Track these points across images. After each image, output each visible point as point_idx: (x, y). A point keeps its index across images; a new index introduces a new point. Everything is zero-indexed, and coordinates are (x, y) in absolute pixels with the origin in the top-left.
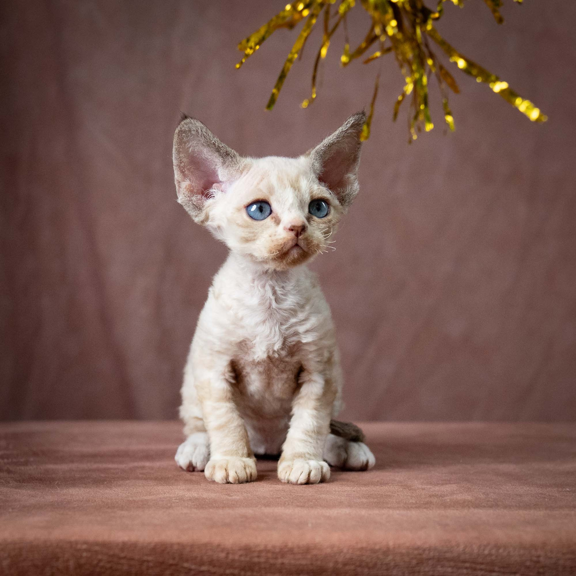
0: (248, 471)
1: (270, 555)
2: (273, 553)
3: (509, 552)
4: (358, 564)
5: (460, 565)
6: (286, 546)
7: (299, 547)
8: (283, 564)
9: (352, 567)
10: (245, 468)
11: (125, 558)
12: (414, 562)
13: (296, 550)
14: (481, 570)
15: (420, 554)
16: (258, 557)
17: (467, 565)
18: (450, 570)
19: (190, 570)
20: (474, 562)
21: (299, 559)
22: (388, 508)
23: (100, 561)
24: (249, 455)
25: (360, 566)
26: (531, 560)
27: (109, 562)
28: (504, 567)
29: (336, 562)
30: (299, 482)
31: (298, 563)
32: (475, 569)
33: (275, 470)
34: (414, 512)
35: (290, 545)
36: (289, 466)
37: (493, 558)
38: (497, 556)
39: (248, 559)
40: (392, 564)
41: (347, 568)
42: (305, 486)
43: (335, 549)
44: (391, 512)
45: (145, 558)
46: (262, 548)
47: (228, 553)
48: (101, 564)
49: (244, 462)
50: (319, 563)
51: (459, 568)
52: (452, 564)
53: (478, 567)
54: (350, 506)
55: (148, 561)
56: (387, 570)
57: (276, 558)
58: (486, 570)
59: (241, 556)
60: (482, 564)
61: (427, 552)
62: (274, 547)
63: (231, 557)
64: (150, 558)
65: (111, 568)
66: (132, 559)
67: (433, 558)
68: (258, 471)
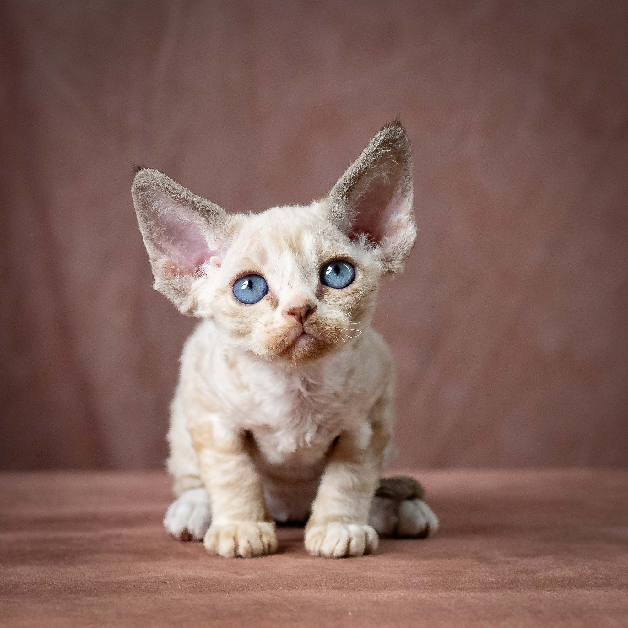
0: (265, 540)
10: (261, 536)
22: (459, 589)
24: (267, 518)
30: (335, 555)
33: (301, 540)
34: (494, 595)
36: (320, 533)
42: (343, 560)
44: (463, 594)
49: (259, 528)
54: (406, 587)
68: (279, 541)
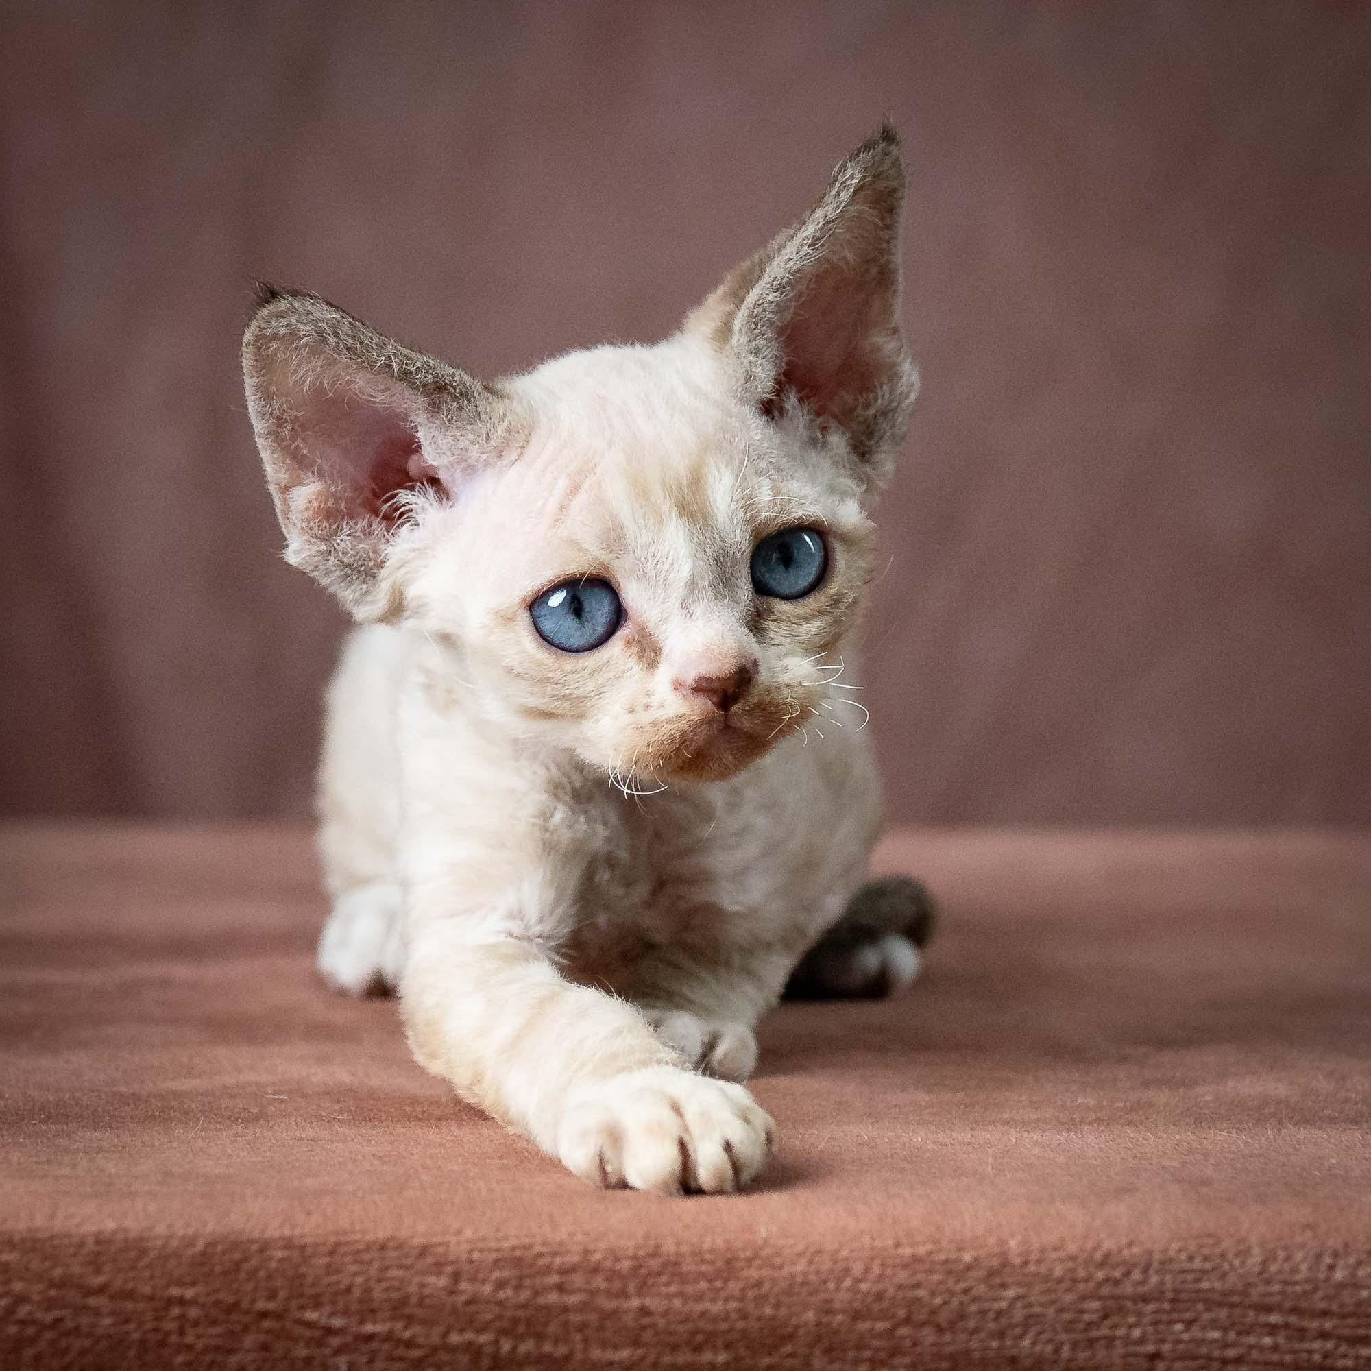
1: (600, 1283)
2: (613, 1275)
4: (902, 1313)
5: (1250, 1318)
7: (699, 1256)
8: (644, 1311)
9: (881, 1326)
11: (101, 1290)
12: (1093, 1307)
13: (687, 1266)
14: (1323, 1335)
15: (1117, 1282)
16: (560, 1288)
17: (1274, 1319)
18: (1215, 1335)
19: (329, 1332)
20: (1297, 1310)
21: (699, 1298)
23: (21, 1299)
25: (907, 1321)
27: (50, 1304)
29: (828, 1310)
32: (1302, 1334)
35: (669, 1248)
37: (1364, 1294)
39: (524, 1295)
40: (1019, 1314)
41: (863, 1326)
45: (175, 1291)
46: (573, 1259)
47: (456, 1277)
48: (23, 1311)
50: (768, 1311)
51: (1245, 1331)
52: (1223, 1313)
53: (1313, 1325)
55: (181, 1301)
56: (1001, 1335)
57: (623, 1294)
58: (1340, 1339)
59: (501, 1284)
60: (1325, 1314)
61: (1136, 1275)
63: (467, 1288)
64: (189, 1292)
66: (130, 1295)
67: (1156, 1296)
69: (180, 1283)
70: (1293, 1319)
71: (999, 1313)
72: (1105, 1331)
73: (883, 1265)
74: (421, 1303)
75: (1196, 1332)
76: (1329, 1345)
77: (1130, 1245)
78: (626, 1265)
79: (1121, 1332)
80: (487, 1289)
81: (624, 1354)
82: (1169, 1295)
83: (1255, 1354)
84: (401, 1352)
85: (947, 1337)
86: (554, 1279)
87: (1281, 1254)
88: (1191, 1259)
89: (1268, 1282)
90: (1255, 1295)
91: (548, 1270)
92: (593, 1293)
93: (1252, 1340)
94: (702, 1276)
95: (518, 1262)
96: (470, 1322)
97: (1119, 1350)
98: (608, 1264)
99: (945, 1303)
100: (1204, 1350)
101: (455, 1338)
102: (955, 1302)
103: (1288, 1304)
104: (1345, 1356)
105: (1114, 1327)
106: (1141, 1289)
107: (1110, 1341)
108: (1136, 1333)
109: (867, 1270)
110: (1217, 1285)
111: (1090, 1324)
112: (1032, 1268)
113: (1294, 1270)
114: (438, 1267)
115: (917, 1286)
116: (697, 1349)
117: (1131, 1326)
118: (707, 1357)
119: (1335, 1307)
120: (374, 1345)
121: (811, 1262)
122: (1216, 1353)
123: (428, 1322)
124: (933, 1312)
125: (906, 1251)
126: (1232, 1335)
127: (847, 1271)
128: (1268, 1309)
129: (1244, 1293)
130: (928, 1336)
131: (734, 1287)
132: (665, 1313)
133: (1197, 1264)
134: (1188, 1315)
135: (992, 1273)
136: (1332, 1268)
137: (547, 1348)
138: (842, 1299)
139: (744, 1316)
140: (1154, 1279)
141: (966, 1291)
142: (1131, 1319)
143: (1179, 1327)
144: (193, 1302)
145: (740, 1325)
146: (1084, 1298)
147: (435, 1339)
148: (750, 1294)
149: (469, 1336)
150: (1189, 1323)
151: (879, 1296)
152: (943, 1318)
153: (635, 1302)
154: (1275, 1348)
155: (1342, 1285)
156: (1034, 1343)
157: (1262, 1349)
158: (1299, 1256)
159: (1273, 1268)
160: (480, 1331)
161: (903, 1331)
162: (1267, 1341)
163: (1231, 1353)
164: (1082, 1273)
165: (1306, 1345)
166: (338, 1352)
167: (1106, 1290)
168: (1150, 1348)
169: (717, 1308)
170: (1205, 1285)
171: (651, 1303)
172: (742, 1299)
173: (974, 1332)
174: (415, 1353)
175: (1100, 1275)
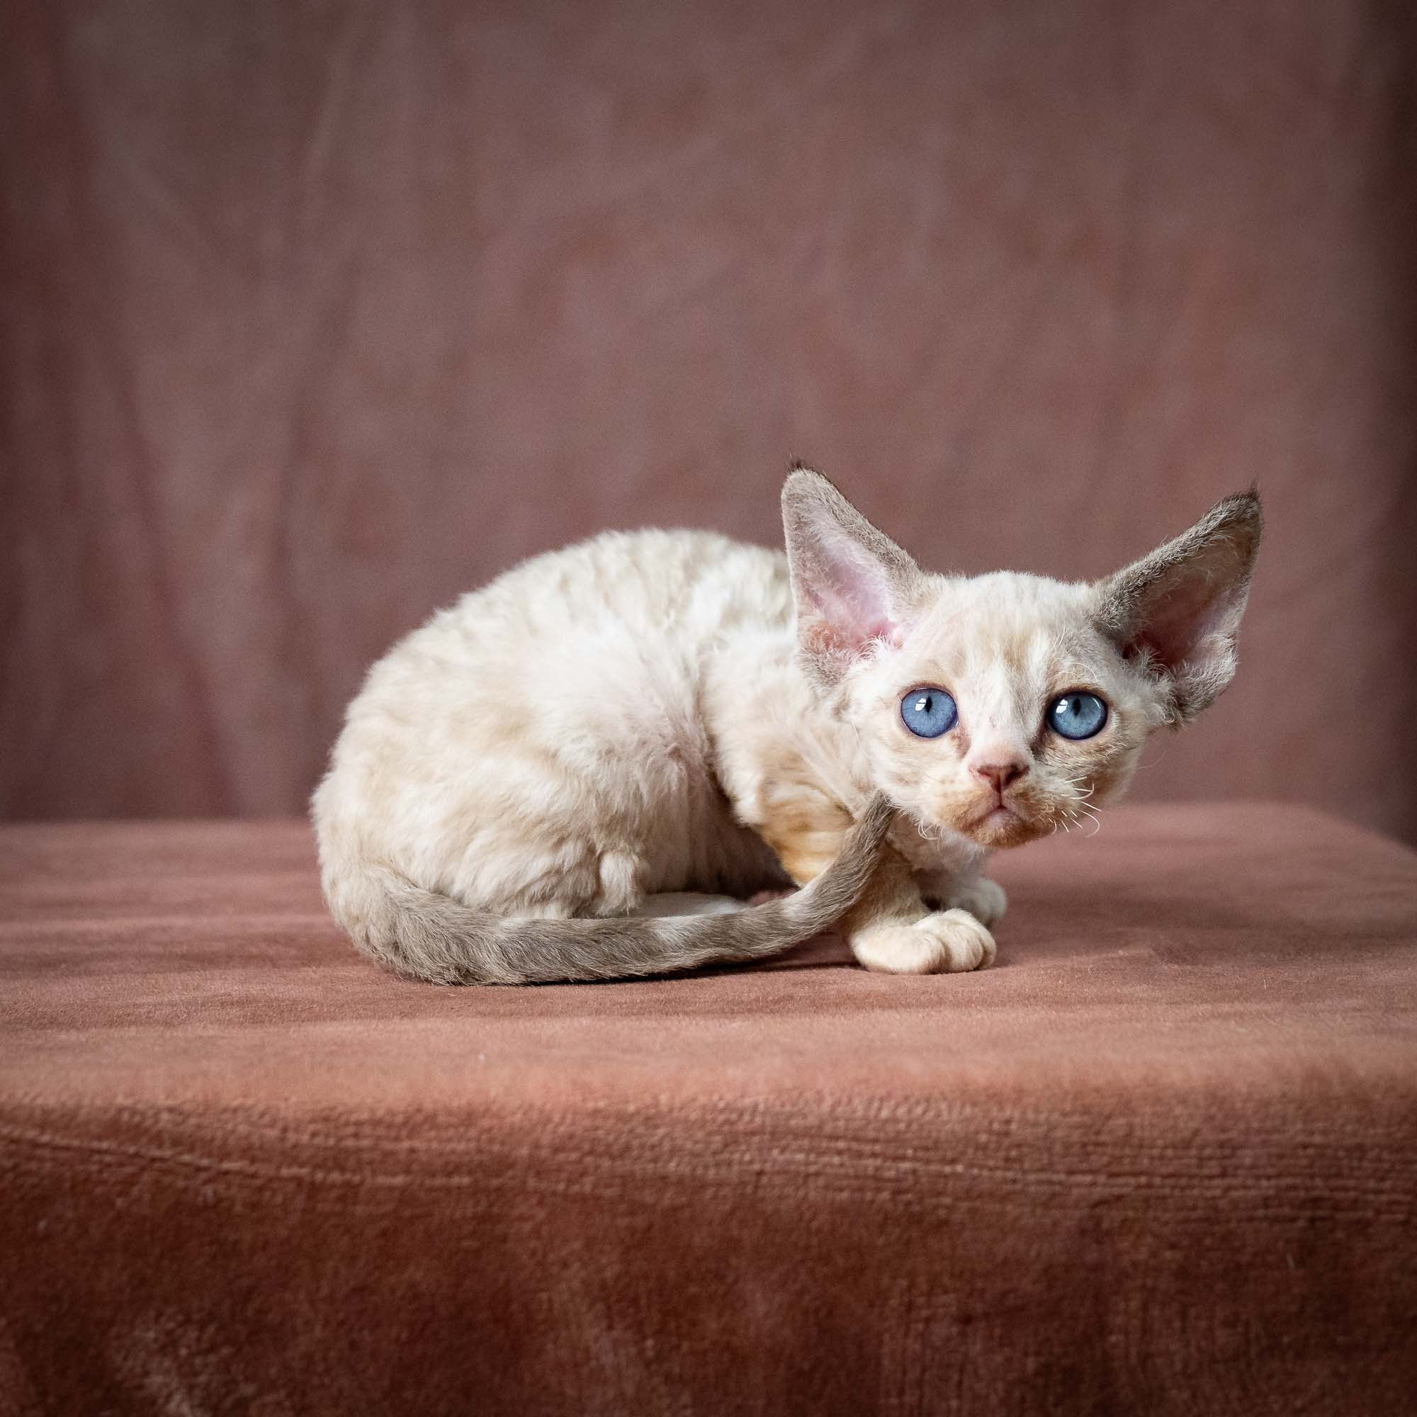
1: (381, 1131)
2: (390, 1126)
3: (938, 1115)
4: (587, 1147)
5: (824, 1144)
6: (419, 1110)
7: (450, 1113)
8: (412, 1151)
9: (574, 1156)
11: (46, 1145)
12: (718, 1140)
13: (441, 1119)
14: (874, 1155)
15: (732, 1123)
16: (356, 1136)
17: (841, 1145)
18: (800, 1157)
19: (199, 1169)
20: (856, 1139)
21: (450, 1140)
25: (591, 1152)
26: (990, 1132)
27: (10, 1155)
28: (926, 1149)
29: (537, 1146)
31: (449, 1147)
32: (859, 1155)
35: (428, 1106)
37: (902, 1126)
38: (909, 1124)
39: (331, 1142)
40: (666, 1146)
41: (561, 1157)
43: (535, 1116)
45: (95, 1145)
46: (365, 1116)
47: (285, 1129)
50: (496, 1148)
51: (821, 1153)
52: (806, 1143)
53: (867, 1148)
55: (99, 1152)
56: (655, 1160)
57: (397, 1139)
58: (886, 1157)
59: (314, 1135)
60: (876, 1141)
61: (746, 1118)
62: (392, 1113)
63: (292, 1137)
64: (105, 1145)
65: (15, 1167)
67: (759, 1131)
69: (99, 1138)
70: (855, 1146)
71: (653, 1147)
72: (726, 1156)
73: (575, 1114)
74: (261, 1148)
75: (787, 1156)
76: (879, 1162)
77: (743, 1096)
78: (399, 1119)
79: (737, 1156)
80: (305, 1138)
81: (399, 1180)
82: (769, 1129)
83: (829, 1170)
84: (248, 1181)
85: (619, 1163)
86: (351, 1130)
87: (845, 1100)
88: (783, 1105)
89: (837, 1119)
90: (828, 1129)
91: (347, 1124)
92: (379, 1138)
93: (826, 1159)
94: (449, 1126)
95: (326, 1119)
96: (294, 1161)
97: (736, 1168)
98: (388, 1119)
99: (616, 1139)
100: (793, 1167)
101: (285, 1172)
102: (623, 1140)
103: (850, 1134)
104: (890, 1169)
105: (732, 1153)
106: (751, 1127)
107: (729, 1164)
108: (747, 1157)
109: (563, 1118)
110: (801, 1122)
111: (715, 1153)
112: (675, 1114)
113: (854, 1112)
114: (272, 1124)
115: (597, 1128)
116: (449, 1175)
117: (744, 1153)
118: (455, 1180)
119: (882, 1136)
120: (230, 1177)
121: (525, 1114)
122: (802, 1168)
123: (267, 1160)
124: (609, 1146)
125: (590, 1105)
126: (812, 1157)
127: (549, 1120)
128: (837, 1138)
129: (820, 1127)
130: (606, 1163)
131: (473, 1133)
132: (428, 1150)
133: (788, 1108)
134: (783, 1143)
135: (648, 1119)
136: (880, 1109)
137: (348, 1176)
138: (546, 1139)
139: (479, 1151)
140: (758, 1120)
141: (631, 1131)
142: (743, 1147)
143: (775, 1152)
144: (107, 1152)
145: (477, 1158)
146: (710, 1134)
147: (272, 1173)
148: (484, 1137)
149: (295, 1171)
150: (783, 1151)
151: (571, 1136)
152: (616, 1149)
153: (406, 1144)
154: (842, 1165)
155: (886, 1121)
156: (678, 1165)
157: (832, 1166)
158: (856, 1101)
159: (840, 1110)
160: (302, 1165)
161: (589, 1159)
162: (836, 1160)
163: (812, 1169)
164: (709, 1117)
165: (864, 1162)
166: (206, 1182)
167: (726, 1128)
168: (757, 1167)
169: (462, 1147)
170: (793, 1122)
171: (417, 1144)
172: (478, 1139)
173: (639, 1157)
174: (258, 1182)
175: (721, 1118)
